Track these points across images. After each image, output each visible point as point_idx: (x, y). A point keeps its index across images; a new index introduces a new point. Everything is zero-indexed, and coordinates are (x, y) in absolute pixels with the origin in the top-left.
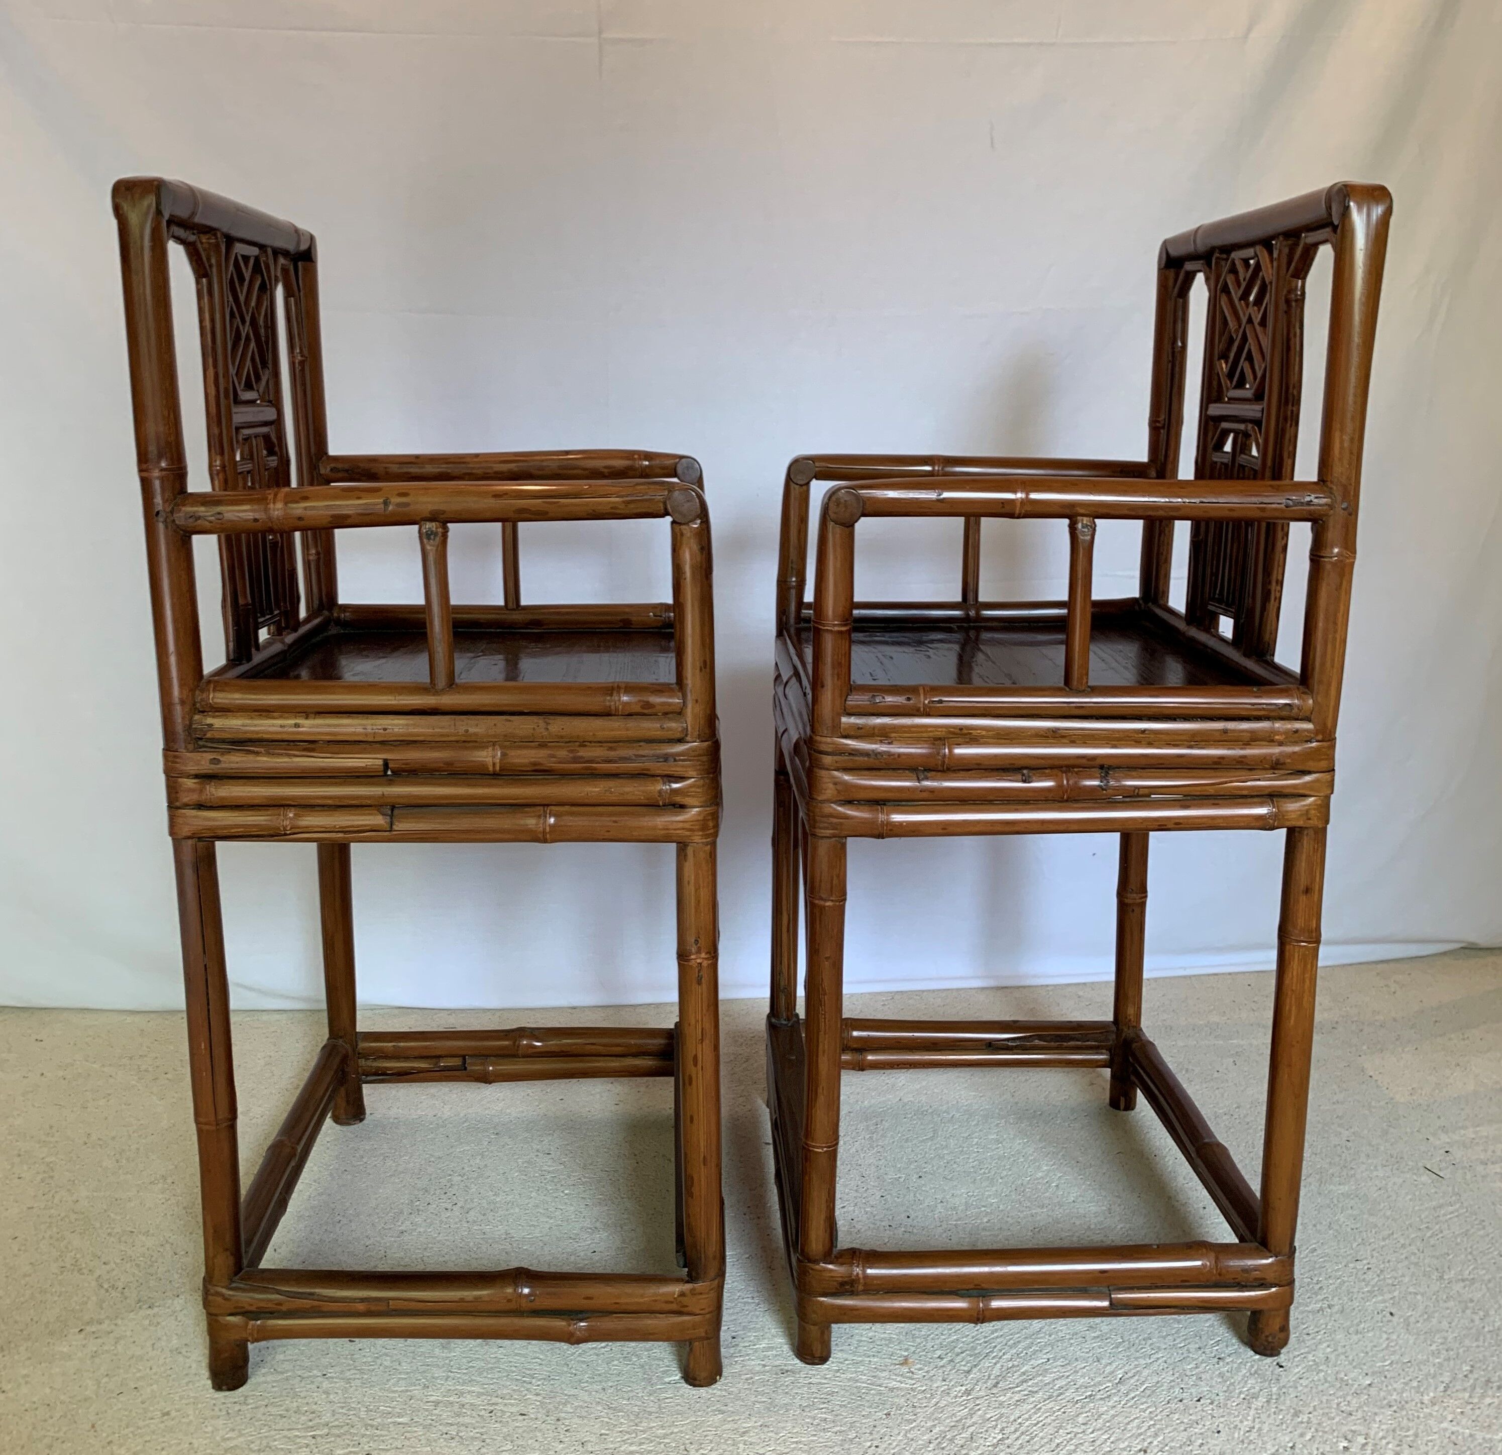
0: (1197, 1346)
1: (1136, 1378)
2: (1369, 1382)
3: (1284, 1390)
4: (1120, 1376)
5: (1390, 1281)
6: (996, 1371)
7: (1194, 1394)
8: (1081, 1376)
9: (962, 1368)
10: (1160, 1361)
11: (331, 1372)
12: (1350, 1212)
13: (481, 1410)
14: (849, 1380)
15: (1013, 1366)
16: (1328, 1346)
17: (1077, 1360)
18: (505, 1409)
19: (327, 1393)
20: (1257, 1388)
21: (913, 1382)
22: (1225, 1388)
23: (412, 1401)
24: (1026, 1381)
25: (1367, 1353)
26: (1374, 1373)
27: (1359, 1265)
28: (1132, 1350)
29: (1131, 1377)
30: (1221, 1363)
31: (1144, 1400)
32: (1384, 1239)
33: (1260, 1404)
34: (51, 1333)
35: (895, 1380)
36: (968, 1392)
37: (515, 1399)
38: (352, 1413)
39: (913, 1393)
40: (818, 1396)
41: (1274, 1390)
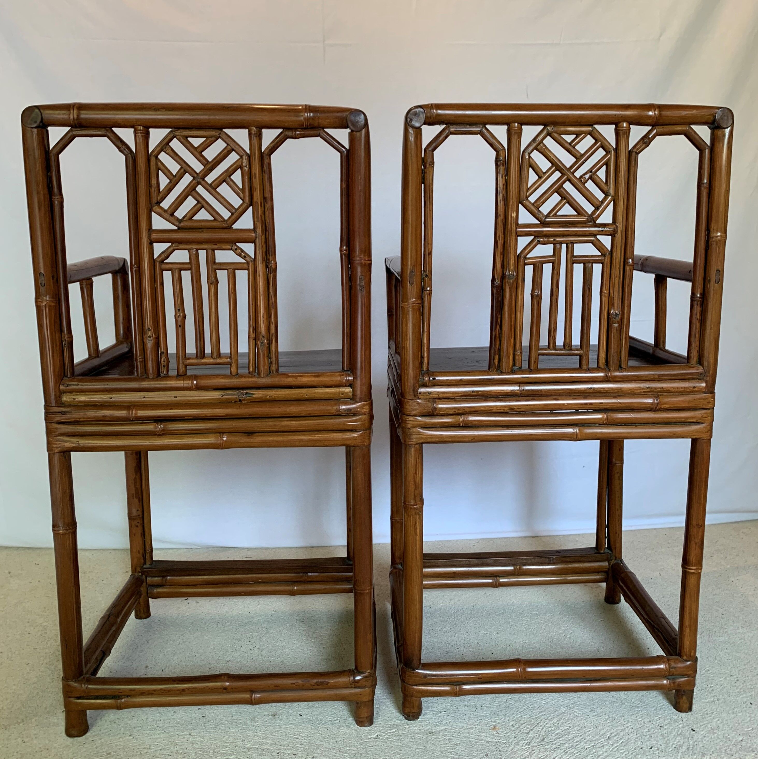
0: (648, 720)
1: (617, 736)
2: (741, 739)
3: (696, 743)
4: (609, 735)
5: (749, 687)
6: (543, 733)
7: (648, 745)
8: (588, 736)
9: (525, 731)
10: (630, 727)
11: (194, 733)
12: (726, 651)
13: (273, 752)
14: (465, 737)
15: (551, 730)
16: (718, 720)
17: (585, 727)
18: (285, 752)
19: (192, 743)
20: (682, 742)
21: (499, 738)
22: (665, 742)
23: (237, 748)
24: (559, 738)
25: (739, 724)
26: (743, 735)
27: (732, 678)
28: (614, 722)
29: (615, 736)
30: (662, 729)
31: (622, 748)
32: (745, 665)
33: (684, 750)
34: (48, 712)
35: (489, 737)
36: (528, 744)
37: (290, 747)
38: (205, 753)
39: (499, 744)
40: (449, 745)
41: (691, 743)
